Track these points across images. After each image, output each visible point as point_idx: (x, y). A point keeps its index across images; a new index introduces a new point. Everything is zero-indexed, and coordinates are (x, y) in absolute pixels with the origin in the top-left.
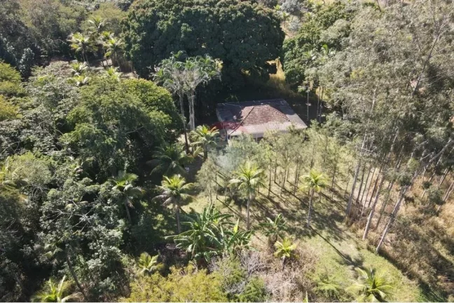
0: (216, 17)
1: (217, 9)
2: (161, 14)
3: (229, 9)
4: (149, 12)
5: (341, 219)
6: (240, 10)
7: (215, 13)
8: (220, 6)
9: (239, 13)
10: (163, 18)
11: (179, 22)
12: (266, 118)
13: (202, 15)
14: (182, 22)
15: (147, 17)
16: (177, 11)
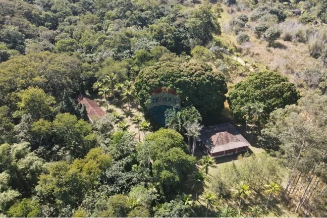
0: (195, 83)
1: (194, 78)
2: (163, 82)
3: (201, 78)
4: (156, 81)
5: (278, 202)
6: (207, 78)
7: (194, 81)
8: (196, 76)
9: (207, 81)
10: (165, 85)
11: (175, 87)
12: (227, 140)
13: (187, 83)
14: (176, 87)
15: (156, 85)
16: (173, 81)
